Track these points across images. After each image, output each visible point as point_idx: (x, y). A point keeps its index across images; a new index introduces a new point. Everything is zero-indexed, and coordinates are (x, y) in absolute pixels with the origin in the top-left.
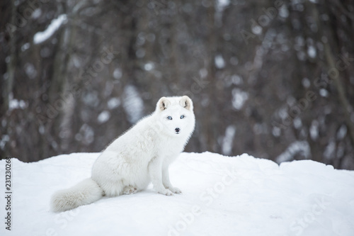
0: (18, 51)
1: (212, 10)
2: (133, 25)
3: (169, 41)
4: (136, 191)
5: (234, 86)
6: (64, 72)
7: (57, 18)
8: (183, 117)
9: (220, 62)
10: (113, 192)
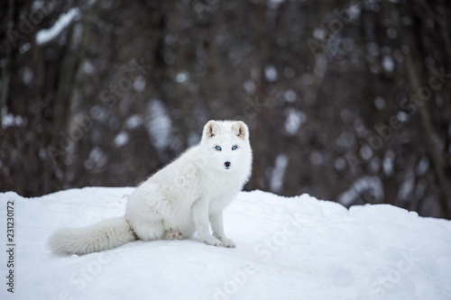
0: (15, 51)
1: (263, 8)
2: (162, 24)
3: (206, 45)
4: (181, 237)
5: (288, 105)
6: (73, 81)
7: (66, 12)
8: (235, 148)
9: (271, 74)
10: (152, 235)
